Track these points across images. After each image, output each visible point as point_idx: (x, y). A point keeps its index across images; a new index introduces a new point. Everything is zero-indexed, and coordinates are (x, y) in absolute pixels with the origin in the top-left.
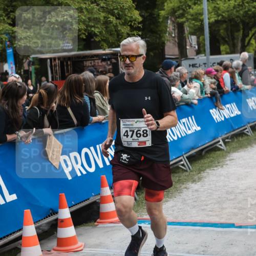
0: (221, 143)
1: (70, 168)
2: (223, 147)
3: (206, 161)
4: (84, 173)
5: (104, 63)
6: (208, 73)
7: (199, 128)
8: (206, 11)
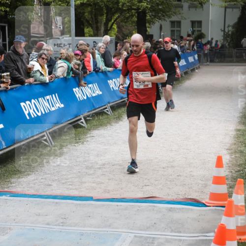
0: (83, 120)
2: (84, 125)
7: (62, 106)
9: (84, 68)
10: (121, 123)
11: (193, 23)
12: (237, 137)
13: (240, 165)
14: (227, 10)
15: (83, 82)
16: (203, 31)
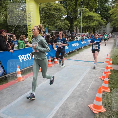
0: (83, 48)
3: (80, 50)
6: (81, 36)
7: (79, 45)
8: (81, 25)
9: (83, 38)
10: (90, 48)
11: (104, 30)
12: (111, 51)
13: (111, 56)
14: (111, 28)
15: (83, 41)
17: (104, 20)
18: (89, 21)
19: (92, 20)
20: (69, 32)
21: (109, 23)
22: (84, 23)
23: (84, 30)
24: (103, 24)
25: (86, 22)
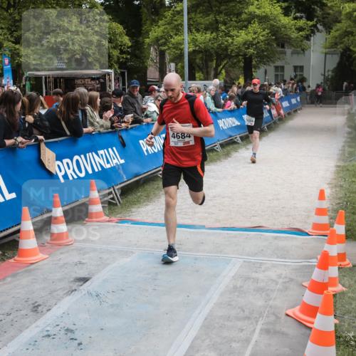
1: (63, 173)
4: (75, 177)
5: (93, 82)
8: (186, 41)
10: (229, 159)
11: (296, 68)
12: (337, 172)
13: (340, 199)
14: (328, 56)
16: (305, 75)
17: (296, 18)
18: (225, 24)
19: (239, 14)
20: (123, 74)
21: (318, 31)
22: (198, 31)
23: (199, 65)
24: (294, 35)
25: (206, 29)
